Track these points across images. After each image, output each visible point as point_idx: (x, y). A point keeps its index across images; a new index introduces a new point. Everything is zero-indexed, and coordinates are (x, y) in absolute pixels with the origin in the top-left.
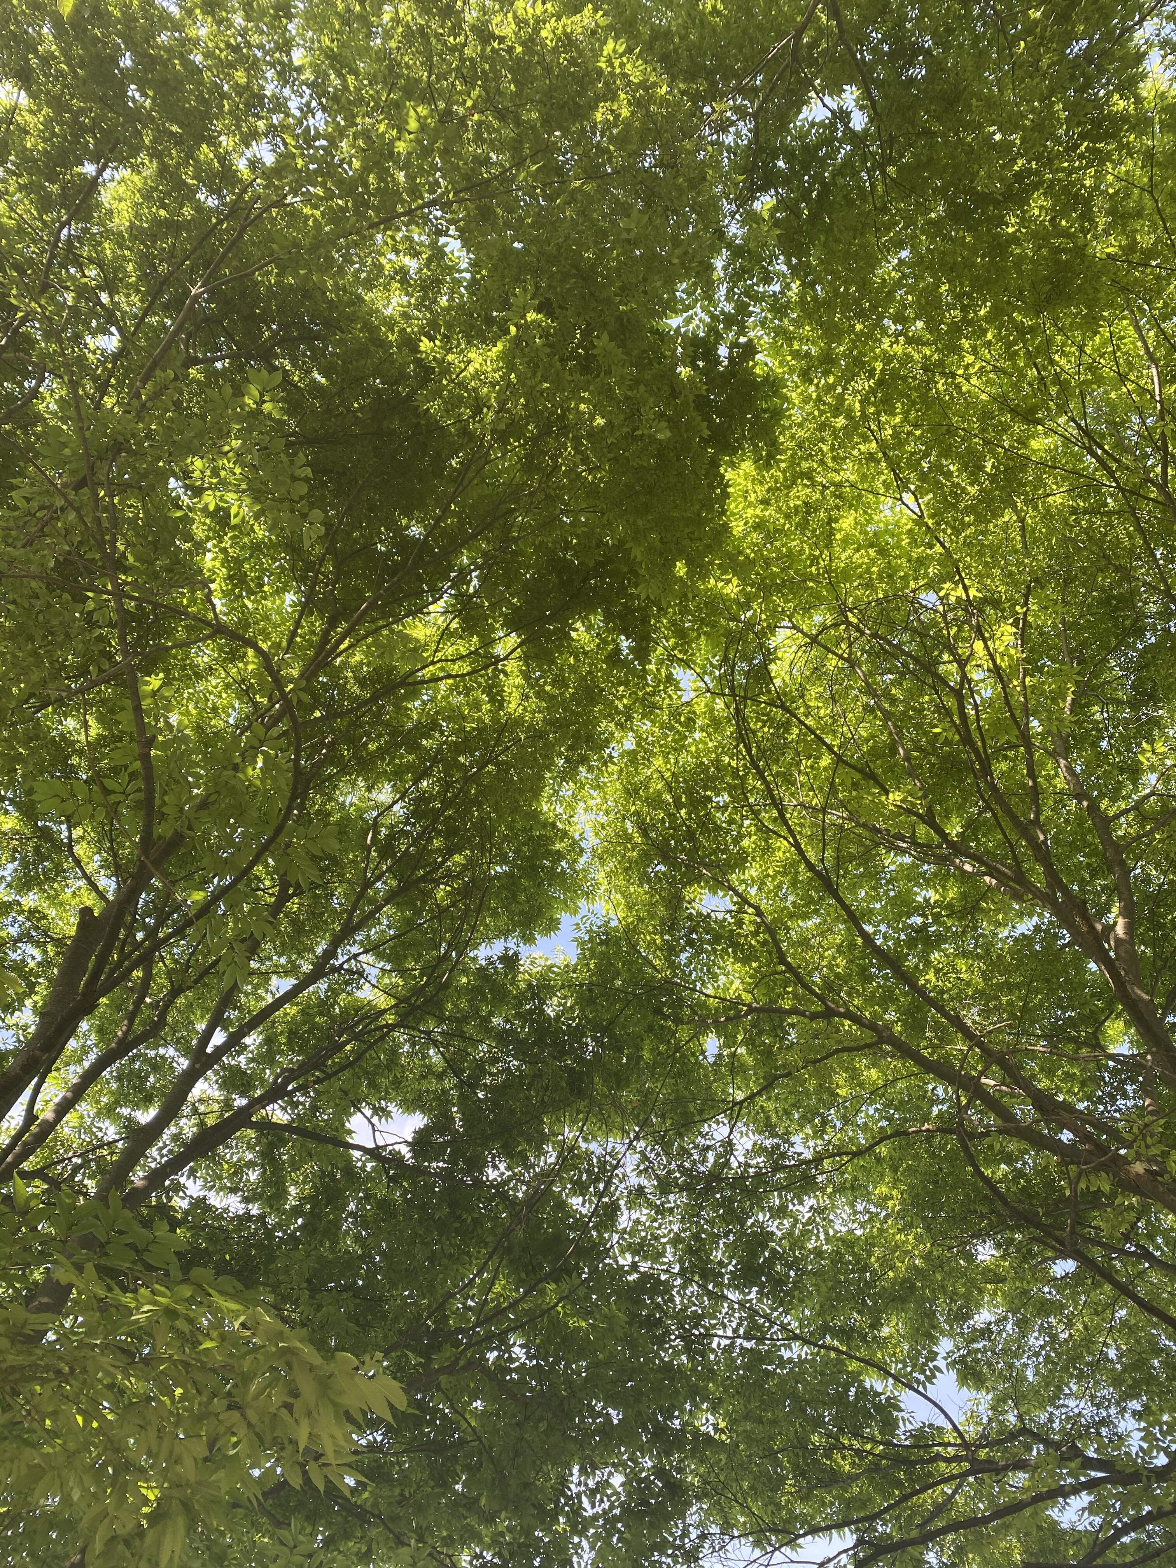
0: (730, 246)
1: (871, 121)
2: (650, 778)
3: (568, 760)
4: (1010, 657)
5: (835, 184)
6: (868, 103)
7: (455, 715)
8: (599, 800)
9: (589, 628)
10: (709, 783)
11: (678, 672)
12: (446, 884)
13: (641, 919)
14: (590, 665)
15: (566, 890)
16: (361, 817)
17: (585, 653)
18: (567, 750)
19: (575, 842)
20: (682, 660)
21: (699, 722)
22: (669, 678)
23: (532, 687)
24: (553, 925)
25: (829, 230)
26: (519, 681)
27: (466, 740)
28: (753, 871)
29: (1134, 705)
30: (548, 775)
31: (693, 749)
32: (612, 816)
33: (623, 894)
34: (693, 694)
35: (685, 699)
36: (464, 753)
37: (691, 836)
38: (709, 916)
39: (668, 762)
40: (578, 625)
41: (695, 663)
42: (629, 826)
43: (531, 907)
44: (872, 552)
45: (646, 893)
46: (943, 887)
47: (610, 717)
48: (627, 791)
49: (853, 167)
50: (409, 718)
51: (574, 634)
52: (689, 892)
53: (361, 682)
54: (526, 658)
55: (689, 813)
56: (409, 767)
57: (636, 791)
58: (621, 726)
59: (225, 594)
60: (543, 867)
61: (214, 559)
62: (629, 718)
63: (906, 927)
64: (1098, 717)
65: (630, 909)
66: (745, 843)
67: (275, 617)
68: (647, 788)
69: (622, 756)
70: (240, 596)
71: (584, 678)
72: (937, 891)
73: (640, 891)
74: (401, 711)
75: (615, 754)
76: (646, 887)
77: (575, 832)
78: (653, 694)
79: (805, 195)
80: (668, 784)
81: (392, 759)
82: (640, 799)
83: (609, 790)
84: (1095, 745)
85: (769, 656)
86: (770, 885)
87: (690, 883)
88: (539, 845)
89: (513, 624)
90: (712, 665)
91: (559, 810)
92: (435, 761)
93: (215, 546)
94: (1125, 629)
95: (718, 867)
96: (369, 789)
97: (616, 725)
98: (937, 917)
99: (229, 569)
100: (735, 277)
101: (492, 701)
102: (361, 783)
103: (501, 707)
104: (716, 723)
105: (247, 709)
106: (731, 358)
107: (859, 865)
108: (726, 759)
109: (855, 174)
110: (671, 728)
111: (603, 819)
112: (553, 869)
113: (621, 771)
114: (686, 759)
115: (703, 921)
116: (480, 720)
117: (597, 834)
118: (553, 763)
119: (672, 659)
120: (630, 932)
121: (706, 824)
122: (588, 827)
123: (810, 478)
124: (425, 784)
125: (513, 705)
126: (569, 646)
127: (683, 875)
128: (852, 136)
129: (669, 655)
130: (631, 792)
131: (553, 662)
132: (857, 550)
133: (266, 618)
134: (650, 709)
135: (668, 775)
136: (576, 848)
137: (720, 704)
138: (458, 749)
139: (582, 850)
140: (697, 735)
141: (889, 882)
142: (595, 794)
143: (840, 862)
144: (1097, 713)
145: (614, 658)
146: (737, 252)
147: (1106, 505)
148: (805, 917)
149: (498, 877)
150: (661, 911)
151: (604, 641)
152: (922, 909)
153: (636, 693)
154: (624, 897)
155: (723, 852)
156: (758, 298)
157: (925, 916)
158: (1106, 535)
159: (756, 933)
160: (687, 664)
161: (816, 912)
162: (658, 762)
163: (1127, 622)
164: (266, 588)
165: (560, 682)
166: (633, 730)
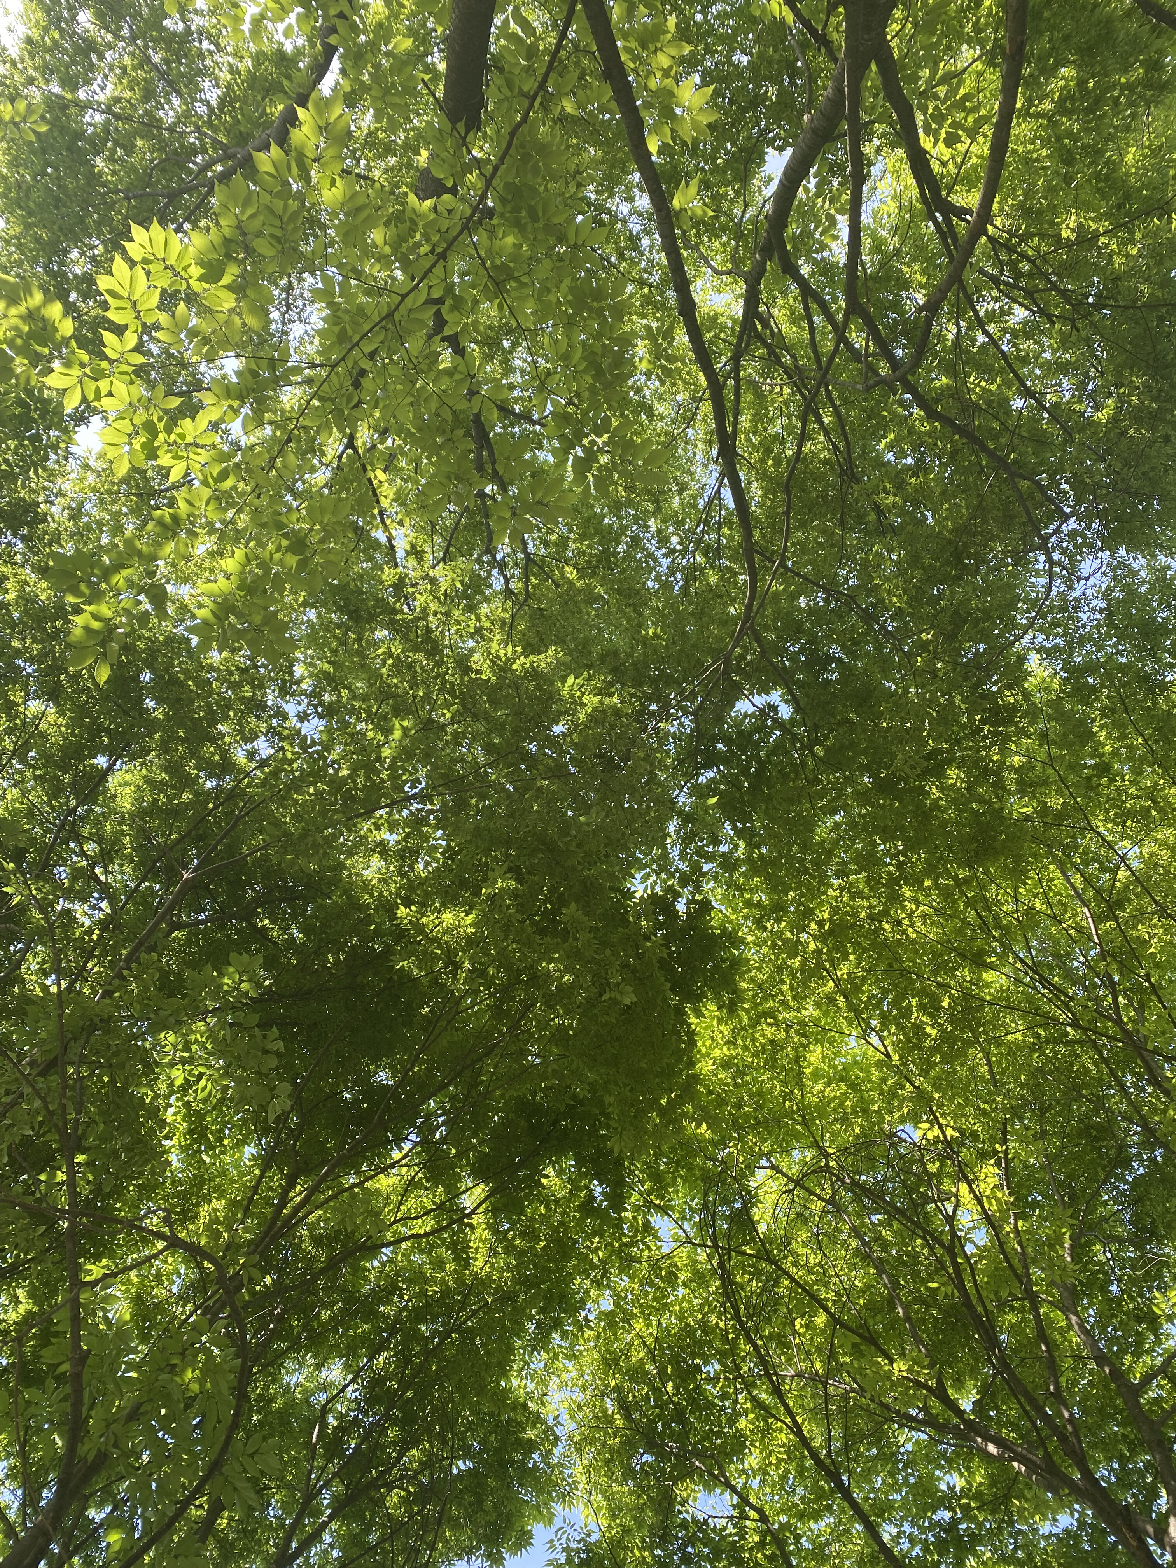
0: (680, 813)
1: (796, 711)
2: (631, 1344)
3: (539, 1325)
4: (998, 1200)
5: (770, 762)
6: (793, 700)
7: (417, 1277)
8: (574, 1373)
9: (560, 1173)
10: (698, 1348)
11: (656, 1220)
12: (402, 1488)
13: (626, 1531)
14: (563, 1214)
15: (540, 1492)
16: (307, 1401)
17: (557, 1202)
18: (538, 1313)
19: (549, 1428)
20: (658, 1206)
21: (682, 1276)
22: (647, 1226)
23: (500, 1241)
24: (524, 1540)
25: (770, 798)
26: (486, 1234)
27: (428, 1304)
28: (753, 1460)
29: (1138, 1244)
30: (518, 1343)
31: (677, 1308)
32: (589, 1393)
33: (604, 1493)
34: (674, 1245)
35: (665, 1250)
36: (424, 1320)
37: (680, 1414)
38: (706, 1522)
39: (649, 1325)
40: (549, 1171)
41: (672, 1208)
42: (610, 1406)
43: (500, 1515)
44: (842, 1085)
45: (631, 1493)
46: (968, 1469)
47: (585, 1274)
48: (605, 1361)
49: (784, 747)
50: (366, 1279)
51: (544, 1181)
52: (681, 1490)
53: (317, 1241)
54: (495, 1211)
55: (676, 1387)
56: (363, 1340)
57: (616, 1361)
58: (597, 1283)
59: (183, 1149)
60: (512, 1461)
61: (175, 1114)
62: (606, 1274)
63: (934, 1524)
64: (1101, 1257)
65: (614, 1517)
66: (742, 1423)
67: (233, 1172)
68: (628, 1357)
69: (599, 1318)
70: (199, 1151)
71: (556, 1230)
72: (961, 1475)
73: (624, 1491)
74: (359, 1272)
75: (591, 1317)
76: (631, 1483)
77: (549, 1413)
78: (630, 1245)
79: (745, 771)
80: (650, 1352)
81: (346, 1330)
82: (620, 1370)
83: (586, 1359)
84: (1104, 1290)
85: (750, 1200)
86: (774, 1475)
87: (682, 1479)
88: (508, 1432)
89: (480, 1173)
90: (691, 1209)
91: (531, 1386)
92: (393, 1331)
93: (178, 1099)
94: (1110, 1161)
95: (712, 1456)
96: (318, 1367)
97: (592, 1282)
98: (966, 1509)
99: (191, 1123)
100: (687, 840)
101: (457, 1259)
102: (310, 1360)
103: (467, 1265)
104: (699, 1278)
105: (193, 1275)
106: (688, 913)
107: (871, 1445)
108: (713, 1319)
109: (788, 753)
110: (652, 1284)
111: (579, 1397)
112: (524, 1463)
113: (598, 1337)
114: (669, 1320)
115: (700, 1529)
116: (443, 1281)
117: (573, 1417)
118: (523, 1329)
119: (649, 1205)
120: (617, 1545)
121: (696, 1399)
122: (563, 1408)
123: (774, 1018)
124: (381, 1359)
125: (479, 1264)
126: (540, 1193)
127: (673, 1467)
128: (780, 725)
129: (646, 1201)
130: (611, 1362)
131: (522, 1212)
132: (828, 1084)
133: (223, 1173)
134: (628, 1262)
135: (650, 1340)
136: (550, 1436)
137: (702, 1256)
138: (419, 1315)
139: (557, 1439)
140: (681, 1292)
141: (906, 1466)
142: (570, 1365)
143: (850, 1441)
144: (1100, 1253)
145: (588, 1207)
146: (687, 818)
147: (1067, 1034)
148: (817, 1516)
149: (461, 1475)
150: (650, 1516)
151: (576, 1188)
152: (947, 1500)
153: (612, 1245)
154: (607, 1498)
155: (718, 1435)
156: (710, 858)
157: (951, 1509)
158: (1072, 1065)
159: (761, 1545)
160: (663, 1210)
161: (829, 1508)
162: (639, 1325)
163: (1112, 1152)
164: (226, 1142)
165: (530, 1234)
166: (610, 1287)
